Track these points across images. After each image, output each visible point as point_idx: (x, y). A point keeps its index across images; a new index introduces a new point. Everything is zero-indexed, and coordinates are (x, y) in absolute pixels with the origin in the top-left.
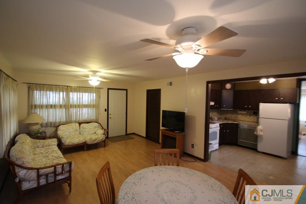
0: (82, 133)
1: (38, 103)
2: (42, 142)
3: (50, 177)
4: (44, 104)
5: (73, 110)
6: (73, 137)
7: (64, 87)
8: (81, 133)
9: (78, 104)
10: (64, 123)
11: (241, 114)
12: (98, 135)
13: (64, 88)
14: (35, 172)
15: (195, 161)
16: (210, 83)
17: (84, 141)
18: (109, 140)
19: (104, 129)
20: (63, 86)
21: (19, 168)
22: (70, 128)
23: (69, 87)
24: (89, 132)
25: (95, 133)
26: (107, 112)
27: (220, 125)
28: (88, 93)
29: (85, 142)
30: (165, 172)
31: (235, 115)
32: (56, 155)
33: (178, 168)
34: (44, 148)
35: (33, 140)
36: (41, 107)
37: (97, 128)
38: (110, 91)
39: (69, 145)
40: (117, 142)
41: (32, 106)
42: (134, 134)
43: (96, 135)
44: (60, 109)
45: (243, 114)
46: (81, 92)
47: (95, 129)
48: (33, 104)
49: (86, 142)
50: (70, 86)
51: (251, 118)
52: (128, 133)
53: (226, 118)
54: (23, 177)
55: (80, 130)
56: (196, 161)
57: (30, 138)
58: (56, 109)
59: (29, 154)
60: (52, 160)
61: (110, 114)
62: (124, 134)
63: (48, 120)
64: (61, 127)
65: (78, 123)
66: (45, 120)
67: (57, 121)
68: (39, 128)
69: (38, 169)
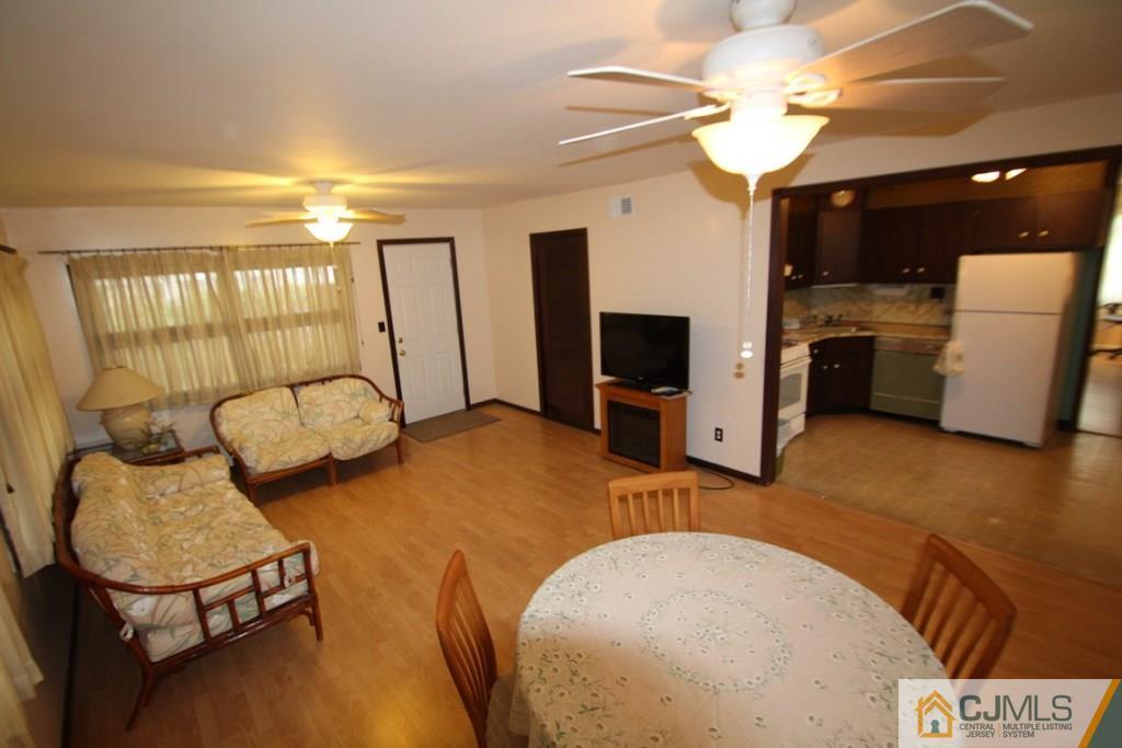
0: (310, 421)
1: (119, 327)
2: (173, 474)
3: (242, 604)
4: (143, 325)
5: (259, 336)
6: (278, 439)
7: (204, 251)
8: (305, 421)
9: (275, 313)
10: (238, 392)
11: (884, 299)
12: (368, 424)
13: (207, 255)
14: (187, 599)
15: (729, 485)
16: (784, 197)
17: (323, 452)
18: (411, 436)
19: (388, 399)
20: (201, 248)
21: (124, 594)
22: (262, 410)
23: (225, 252)
24: (335, 417)
25: (358, 417)
26: (386, 334)
27: (812, 347)
28: (306, 267)
29: (329, 457)
30: (658, 558)
31: (862, 305)
32: (236, 517)
33: (700, 539)
34: (187, 495)
35: (139, 471)
36: (136, 339)
37: (361, 399)
38: (387, 249)
39: (273, 473)
40: (442, 441)
41: (98, 341)
42: (495, 402)
43: (363, 425)
44: (210, 341)
45: (892, 301)
46: (277, 268)
47: (354, 403)
48: (101, 332)
49: (330, 454)
50: (228, 248)
51: (921, 312)
52: (472, 402)
53: (830, 317)
54: (149, 622)
55: (301, 411)
56: (733, 485)
57: (124, 467)
58: (193, 341)
59: (142, 529)
60: (227, 537)
61: (401, 341)
62: (462, 406)
63: (171, 387)
64: (227, 409)
65: (287, 386)
66: (161, 388)
67: (208, 384)
68: (146, 423)
69: (195, 589)
